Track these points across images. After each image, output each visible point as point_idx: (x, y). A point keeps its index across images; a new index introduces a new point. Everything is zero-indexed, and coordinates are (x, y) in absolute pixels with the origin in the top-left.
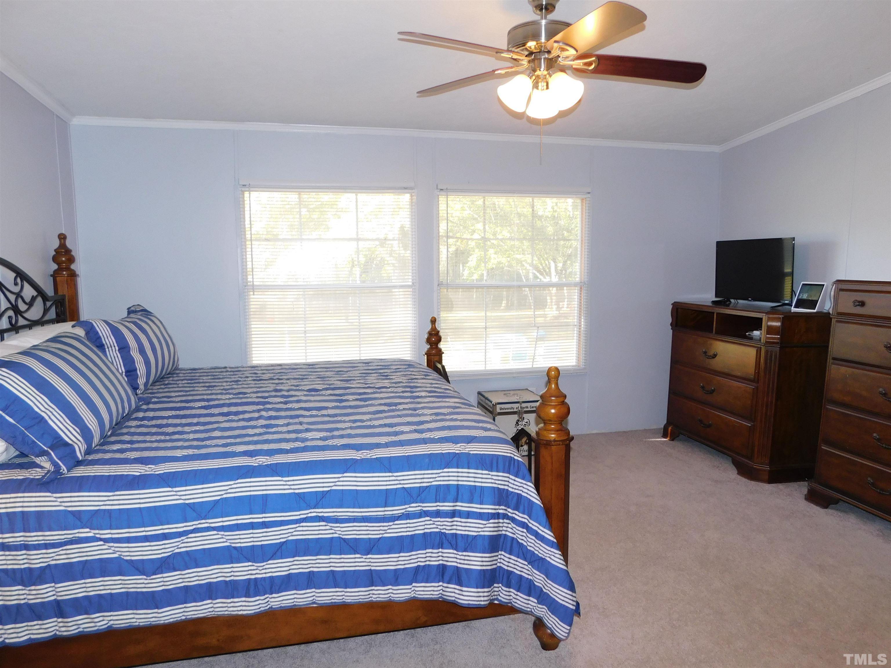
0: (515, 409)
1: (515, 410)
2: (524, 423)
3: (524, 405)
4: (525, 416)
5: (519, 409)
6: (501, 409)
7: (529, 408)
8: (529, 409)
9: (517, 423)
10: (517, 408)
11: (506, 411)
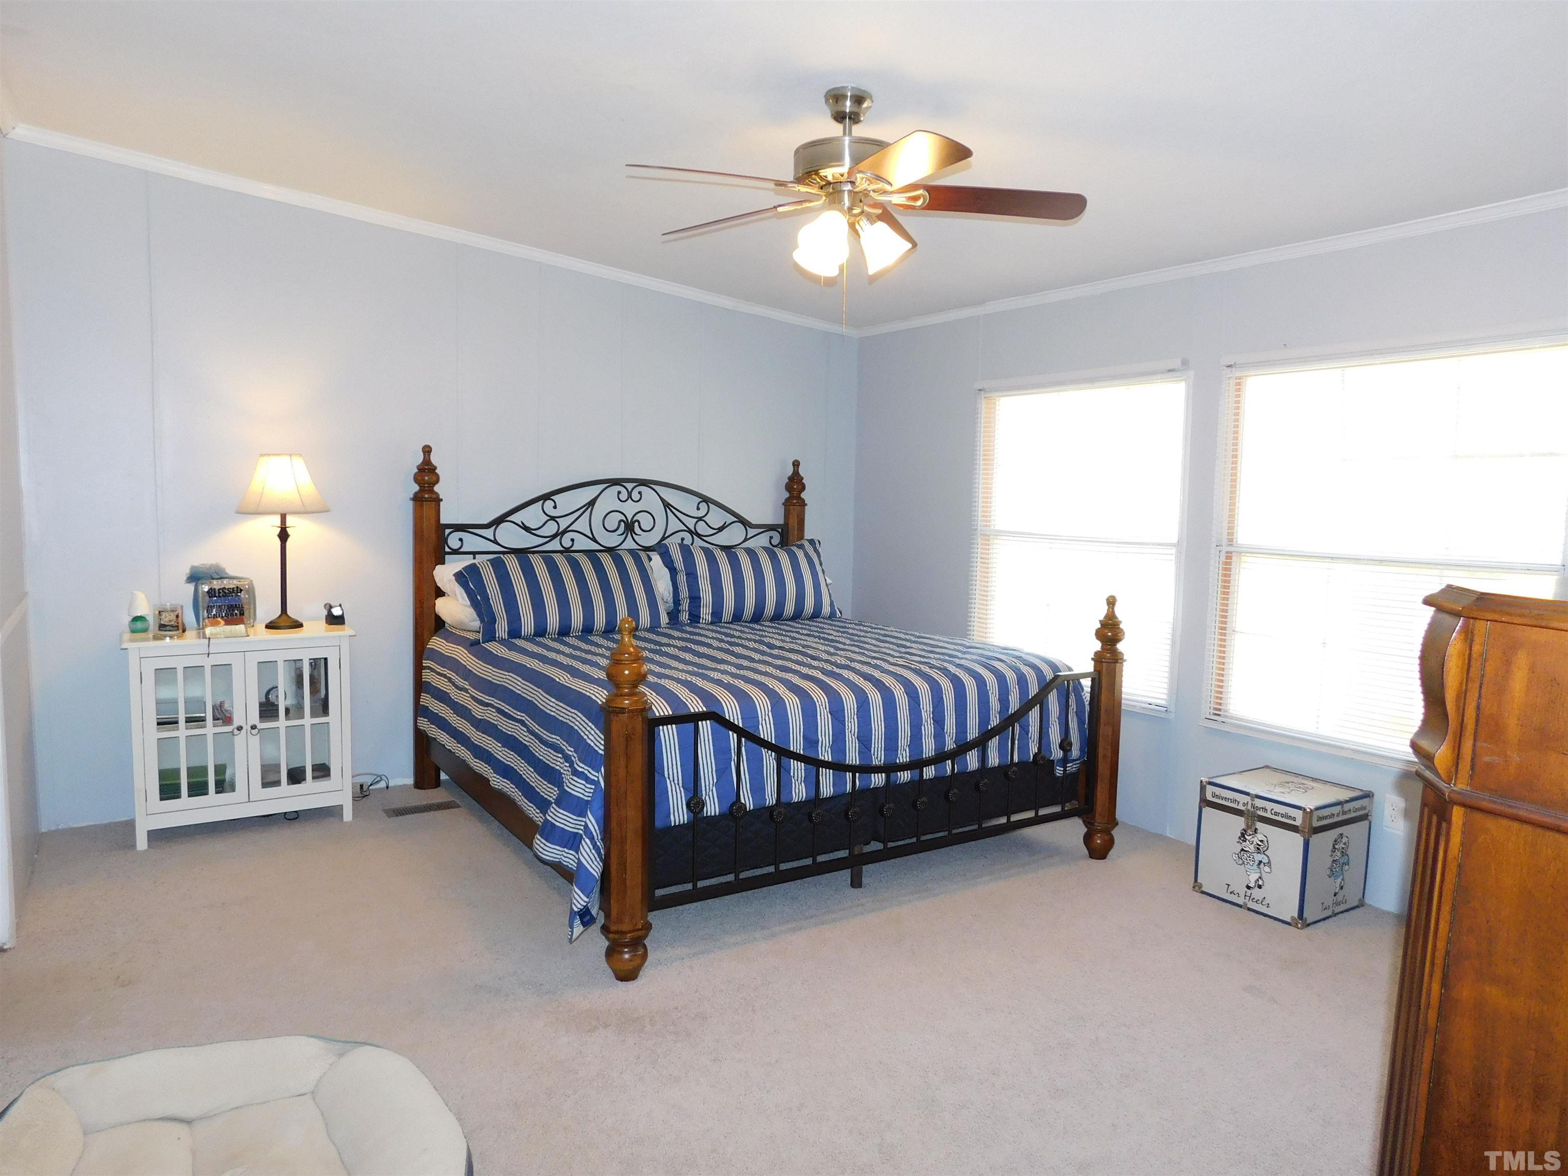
0: (1241, 804)
1: (1241, 807)
2: (1256, 840)
3: (1259, 803)
4: (1259, 825)
5: (1249, 807)
6: (1214, 795)
7: (1269, 811)
8: (1268, 815)
9: (1243, 835)
10: (1244, 804)
11: (1223, 802)
